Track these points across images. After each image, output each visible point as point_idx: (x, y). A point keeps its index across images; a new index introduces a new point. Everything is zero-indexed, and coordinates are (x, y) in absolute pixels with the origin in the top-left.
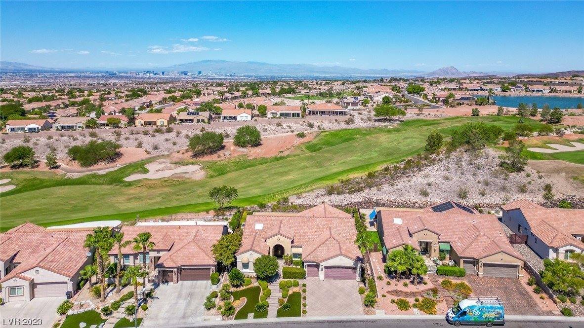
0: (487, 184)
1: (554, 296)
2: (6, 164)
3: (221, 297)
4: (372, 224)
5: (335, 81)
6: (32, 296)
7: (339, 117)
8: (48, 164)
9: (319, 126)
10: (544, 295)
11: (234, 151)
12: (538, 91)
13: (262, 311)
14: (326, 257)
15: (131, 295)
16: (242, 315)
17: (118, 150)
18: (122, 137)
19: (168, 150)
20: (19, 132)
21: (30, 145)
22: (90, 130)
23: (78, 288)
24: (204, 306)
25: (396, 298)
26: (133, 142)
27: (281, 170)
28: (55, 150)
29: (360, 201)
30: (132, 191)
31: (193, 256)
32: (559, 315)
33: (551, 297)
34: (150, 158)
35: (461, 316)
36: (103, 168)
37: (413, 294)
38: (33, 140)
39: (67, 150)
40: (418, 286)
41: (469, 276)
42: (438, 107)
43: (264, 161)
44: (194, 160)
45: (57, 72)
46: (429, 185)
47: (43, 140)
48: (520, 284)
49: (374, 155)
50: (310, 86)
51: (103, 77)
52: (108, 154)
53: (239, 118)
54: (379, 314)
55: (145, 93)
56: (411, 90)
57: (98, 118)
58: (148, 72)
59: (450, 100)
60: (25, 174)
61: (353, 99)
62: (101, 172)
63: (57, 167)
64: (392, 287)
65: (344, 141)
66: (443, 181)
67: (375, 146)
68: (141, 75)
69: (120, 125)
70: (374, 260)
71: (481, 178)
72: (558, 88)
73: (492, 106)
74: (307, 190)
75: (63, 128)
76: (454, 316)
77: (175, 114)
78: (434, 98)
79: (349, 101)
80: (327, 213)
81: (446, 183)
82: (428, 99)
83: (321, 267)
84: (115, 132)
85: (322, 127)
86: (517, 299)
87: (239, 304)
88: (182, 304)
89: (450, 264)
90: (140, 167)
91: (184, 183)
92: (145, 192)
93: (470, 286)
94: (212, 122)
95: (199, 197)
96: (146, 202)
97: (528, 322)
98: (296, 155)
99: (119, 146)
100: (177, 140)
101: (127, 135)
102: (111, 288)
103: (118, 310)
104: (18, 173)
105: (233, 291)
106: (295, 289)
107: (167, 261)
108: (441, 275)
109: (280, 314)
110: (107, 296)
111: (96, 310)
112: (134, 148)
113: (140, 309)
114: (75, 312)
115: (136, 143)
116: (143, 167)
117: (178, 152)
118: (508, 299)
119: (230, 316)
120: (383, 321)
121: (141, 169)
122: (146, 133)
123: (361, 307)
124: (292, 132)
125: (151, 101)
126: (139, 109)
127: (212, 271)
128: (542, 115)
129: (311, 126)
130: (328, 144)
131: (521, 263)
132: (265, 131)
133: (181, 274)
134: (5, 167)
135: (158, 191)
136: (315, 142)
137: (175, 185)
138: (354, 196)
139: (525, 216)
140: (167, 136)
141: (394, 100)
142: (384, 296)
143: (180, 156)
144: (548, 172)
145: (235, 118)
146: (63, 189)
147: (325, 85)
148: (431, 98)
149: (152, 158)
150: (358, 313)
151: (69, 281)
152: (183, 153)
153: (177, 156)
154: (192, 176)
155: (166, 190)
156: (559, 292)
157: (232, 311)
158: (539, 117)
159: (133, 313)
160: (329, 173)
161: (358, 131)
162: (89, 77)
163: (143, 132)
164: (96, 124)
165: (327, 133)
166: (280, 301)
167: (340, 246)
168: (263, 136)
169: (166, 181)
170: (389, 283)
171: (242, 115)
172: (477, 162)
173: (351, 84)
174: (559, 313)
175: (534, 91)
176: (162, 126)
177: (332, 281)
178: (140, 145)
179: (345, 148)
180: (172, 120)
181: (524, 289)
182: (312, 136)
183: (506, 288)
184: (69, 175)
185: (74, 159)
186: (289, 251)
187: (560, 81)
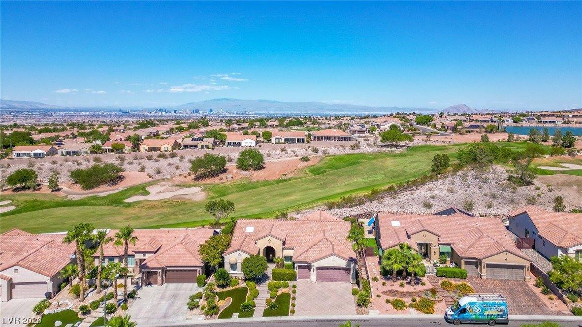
0: (494, 196)
1: (564, 296)
2: (9, 187)
3: (205, 296)
4: (370, 232)
5: (344, 116)
6: (10, 297)
7: (343, 143)
8: (50, 187)
9: (323, 151)
10: (553, 296)
11: (237, 174)
12: (550, 122)
13: (248, 311)
14: (318, 257)
15: (111, 296)
16: (227, 314)
17: (120, 174)
18: (126, 162)
19: (171, 173)
20: (25, 157)
21: (35, 169)
22: (95, 155)
23: (58, 289)
24: (188, 306)
25: (391, 299)
26: (136, 166)
27: (283, 192)
28: (58, 174)
29: (360, 213)
30: (131, 211)
31: (180, 258)
32: (569, 315)
33: (560, 297)
34: (152, 181)
35: (461, 314)
36: (103, 191)
37: (409, 294)
38: (38, 165)
39: (69, 174)
40: (415, 287)
41: (471, 278)
42: (447, 135)
43: (266, 183)
44: (196, 183)
45: (71, 111)
46: (433, 197)
47: (47, 165)
48: (527, 286)
49: (380, 177)
50: (319, 121)
51: (116, 115)
52: (110, 177)
53: (243, 144)
54: (373, 314)
55: (154, 125)
56: (419, 120)
57: (103, 144)
58: (160, 110)
59: (459, 127)
60: (27, 196)
61: (360, 127)
62: (102, 195)
63: (59, 190)
64: (388, 287)
65: (350, 165)
66: (448, 194)
67: (381, 170)
68: (153, 114)
69: (124, 151)
70: (370, 264)
71: (488, 191)
72: (571, 119)
73: (503, 134)
74: (308, 207)
75: (68, 153)
76: (453, 313)
77: (179, 141)
78: (443, 127)
79: (355, 129)
80: (322, 218)
81: (450, 196)
82: (436, 128)
83: (312, 268)
84: (119, 157)
85: (327, 152)
86: (523, 300)
87: (223, 304)
88: (164, 305)
89: (451, 266)
90: (142, 189)
91: (184, 204)
92: (144, 212)
93: (472, 287)
94: (216, 148)
95: (197, 216)
96: (144, 221)
97: (535, 321)
98: (300, 178)
99: (122, 171)
100: (180, 164)
101: (131, 160)
102: (92, 289)
103: (96, 310)
104: (19, 195)
105: (218, 291)
106: (285, 290)
107: (152, 262)
108: (441, 277)
109: (266, 313)
110: (87, 296)
111: (74, 310)
112: (137, 173)
113: (120, 309)
114: (52, 312)
115: (139, 168)
116: (144, 190)
117: (181, 176)
118: (513, 300)
119: (214, 316)
120: (377, 320)
121: (143, 191)
122: (149, 158)
123: (353, 307)
124: (297, 156)
125: (158, 131)
126: (146, 138)
127: (199, 273)
128: (554, 140)
129: (316, 151)
130: (333, 167)
131: (527, 264)
132: (269, 155)
133: (166, 276)
134: (8, 189)
135: (157, 211)
136: (319, 165)
137: (175, 206)
138: (355, 209)
139: (532, 219)
140: (170, 160)
141: (402, 129)
142: (378, 296)
143: (182, 179)
144: (558, 185)
145: (239, 144)
146: (62, 210)
147: (334, 120)
148: (440, 127)
149: (154, 181)
150: (351, 313)
151: (48, 282)
152: (185, 177)
153: (178, 180)
154: (193, 197)
155: (166, 210)
156: (569, 291)
157: (215, 310)
158: (551, 142)
159: (111, 312)
160: (332, 193)
161: (363, 156)
162: (102, 116)
163: (147, 157)
164: (101, 149)
165: (332, 157)
166: (267, 301)
167: (333, 247)
168: (266, 160)
169: (166, 202)
170: (384, 284)
171: (246, 141)
172: (484, 176)
173: (360, 119)
174: (569, 313)
175: (546, 122)
176: (166, 151)
177: (325, 283)
178: (143, 170)
179: (349, 171)
180: (176, 145)
181: (532, 291)
182: (317, 161)
183: (512, 290)
184: (70, 197)
185: (76, 183)
186: (280, 254)
187: (574, 115)
